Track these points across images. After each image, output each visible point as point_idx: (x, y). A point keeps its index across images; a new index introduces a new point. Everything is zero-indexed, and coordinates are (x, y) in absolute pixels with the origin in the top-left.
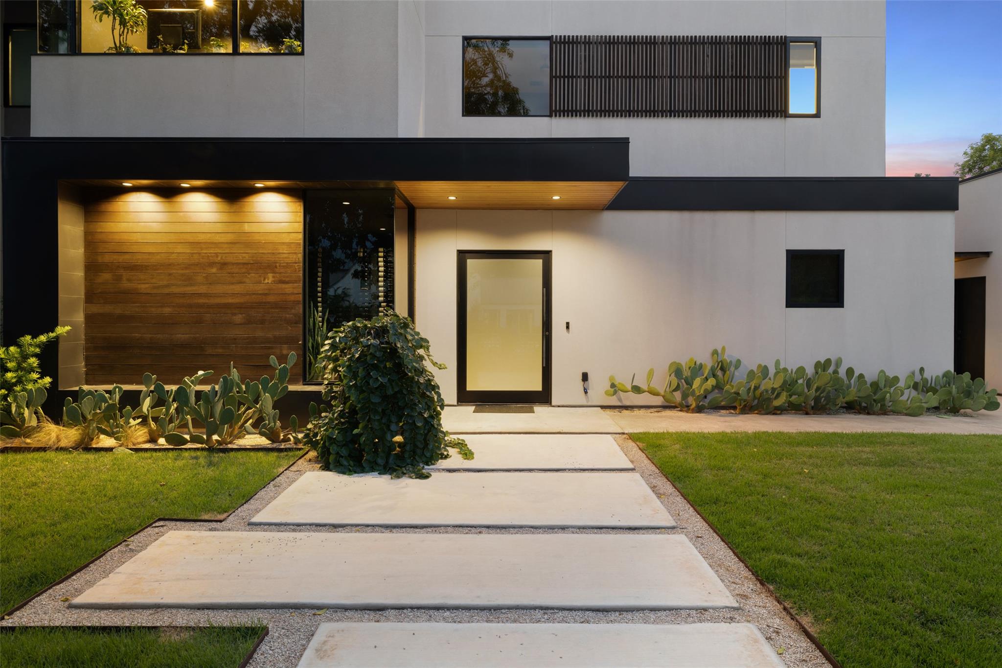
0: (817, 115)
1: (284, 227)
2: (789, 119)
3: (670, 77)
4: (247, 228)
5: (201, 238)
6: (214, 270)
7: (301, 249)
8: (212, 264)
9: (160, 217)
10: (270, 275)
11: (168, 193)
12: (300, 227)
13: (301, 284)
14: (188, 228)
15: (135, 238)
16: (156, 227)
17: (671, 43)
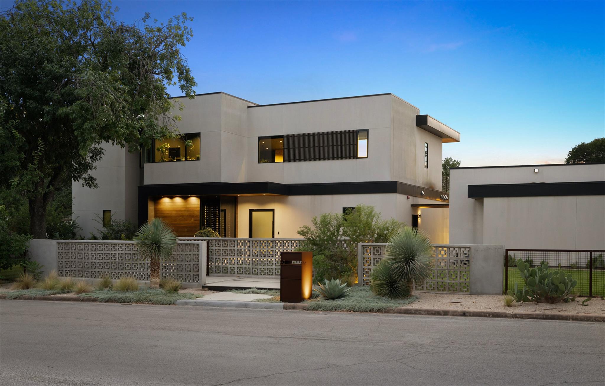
0: (367, 157)
1: (196, 206)
2: (358, 159)
3: (320, 147)
4: (188, 206)
5: (178, 209)
6: (181, 217)
7: (199, 212)
8: (180, 216)
9: (170, 204)
10: (193, 219)
11: (171, 198)
12: (199, 206)
13: (199, 221)
14: (175, 207)
15: (165, 209)
16: (169, 207)
17: (320, 135)
